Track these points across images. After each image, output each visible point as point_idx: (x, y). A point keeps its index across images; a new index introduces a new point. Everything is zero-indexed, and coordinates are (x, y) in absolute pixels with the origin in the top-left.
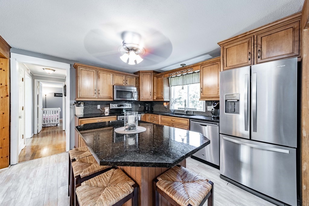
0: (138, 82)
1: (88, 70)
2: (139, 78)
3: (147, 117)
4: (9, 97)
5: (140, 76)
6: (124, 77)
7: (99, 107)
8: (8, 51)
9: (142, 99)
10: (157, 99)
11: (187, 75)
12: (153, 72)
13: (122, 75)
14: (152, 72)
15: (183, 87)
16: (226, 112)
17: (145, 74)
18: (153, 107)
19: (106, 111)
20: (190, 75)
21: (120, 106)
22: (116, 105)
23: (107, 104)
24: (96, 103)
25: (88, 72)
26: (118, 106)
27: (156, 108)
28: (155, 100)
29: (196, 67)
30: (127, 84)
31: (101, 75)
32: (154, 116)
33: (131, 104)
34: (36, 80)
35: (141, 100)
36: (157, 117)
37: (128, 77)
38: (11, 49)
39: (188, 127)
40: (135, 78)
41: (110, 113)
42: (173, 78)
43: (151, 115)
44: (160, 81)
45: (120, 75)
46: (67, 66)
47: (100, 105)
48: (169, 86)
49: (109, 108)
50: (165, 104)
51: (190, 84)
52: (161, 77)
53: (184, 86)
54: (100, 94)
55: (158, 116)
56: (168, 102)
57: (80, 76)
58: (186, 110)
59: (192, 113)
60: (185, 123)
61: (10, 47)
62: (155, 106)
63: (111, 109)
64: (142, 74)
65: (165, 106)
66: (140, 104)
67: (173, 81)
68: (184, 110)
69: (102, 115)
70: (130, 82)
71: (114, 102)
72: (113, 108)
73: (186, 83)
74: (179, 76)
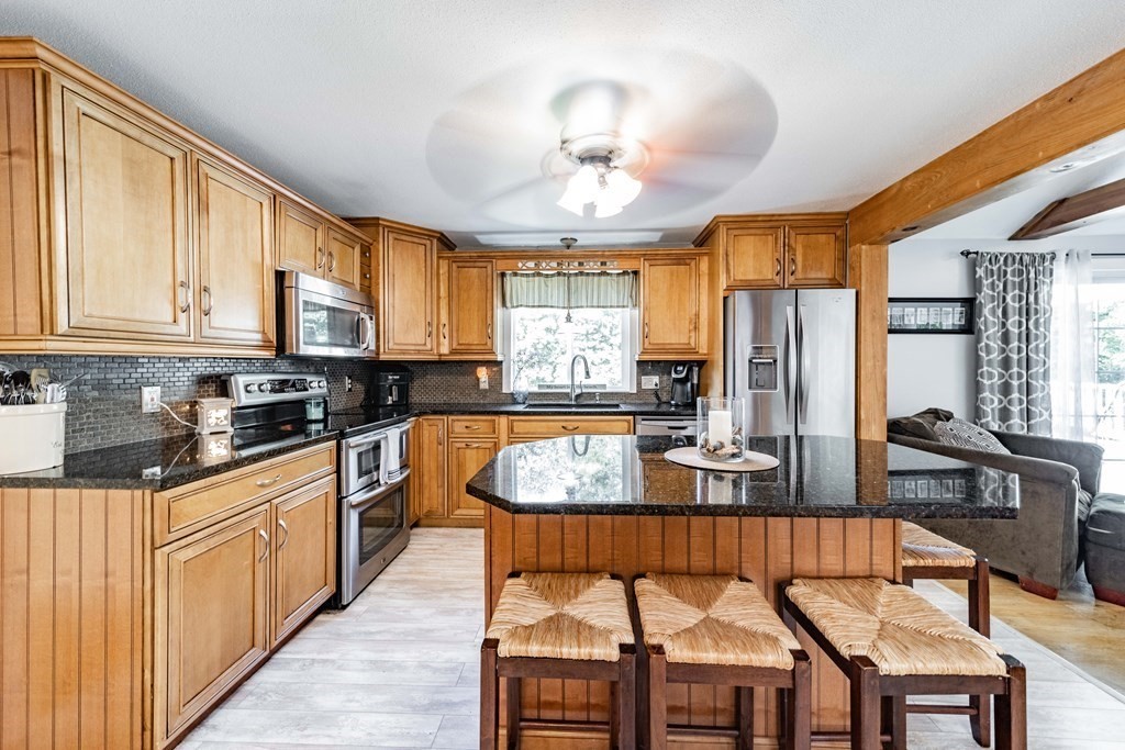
0: (367, 268)
2: (370, 250)
6: (319, 234)
7: (151, 398)
9: (389, 352)
10: (453, 352)
11: (579, 278)
12: (438, 238)
13: (312, 222)
14: (432, 236)
15: (569, 315)
17: (403, 237)
19: (210, 420)
20: (590, 278)
22: (265, 383)
28: (443, 358)
30: (330, 275)
35: (382, 357)
37: (333, 237)
40: (357, 250)
42: (524, 279)
43: (454, 420)
44: (477, 281)
48: (504, 306)
50: (482, 374)
52: (480, 265)
53: (571, 311)
58: (578, 391)
59: (598, 397)
65: (482, 380)
66: (349, 378)
67: (522, 288)
68: (569, 390)
73: (577, 301)
74: (547, 276)
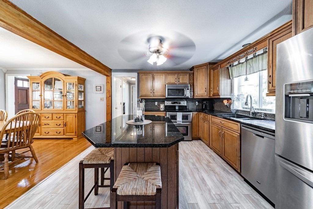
0: (192, 78)
1: (146, 75)
2: (193, 73)
3: (200, 116)
4: (111, 97)
5: (194, 71)
6: (176, 76)
7: (156, 103)
8: (110, 72)
9: (197, 96)
10: (213, 95)
11: (254, 59)
12: (209, 64)
13: (174, 74)
14: (207, 65)
15: (246, 78)
16: (286, 117)
18: (214, 105)
19: (161, 107)
20: (258, 57)
21: (174, 104)
22: (170, 102)
23: (162, 101)
24: (155, 100)
25: (146, 76)
26: (172, 103)
27: (217, 107)
28: (211, 97)
29: (263, 43)
30: (179, 82)
31: (156, 77)
32: (206, 115)
33: (186, 102)
34: (131, 86)
35: (195, 97)
36: (208, 117)
37: (180, 75)
38: (112, 71)
39: (239, 134)
40: (188, 75)
41: (165, 109)
42: (236, 67)
43: (203, 114)
44: (216, 73)
45: (172, 74)
46: (136, 74)
47: (157, 102)
48: (230, 79)
49: (164, 104)
50: (225, 102)
51: (259, 71)
52: (217, 68)
53: (248, 76)
54: (155, 93)
55: (209, 115)
56: (228, 99)
57: (141, 80)
58: (253, 111)
59: (263, 115)
60: (235, 128)
61: (111, 70)
62: (216, 104)
63: (166, 106)
64: (197, 69)
65: (225, 104)
67: (235, 71)
68: (249, 110)
69: (159, 110)
70: (183, 79)
71: (168, 99)
72: (167, 105)
74: (242, 63)
